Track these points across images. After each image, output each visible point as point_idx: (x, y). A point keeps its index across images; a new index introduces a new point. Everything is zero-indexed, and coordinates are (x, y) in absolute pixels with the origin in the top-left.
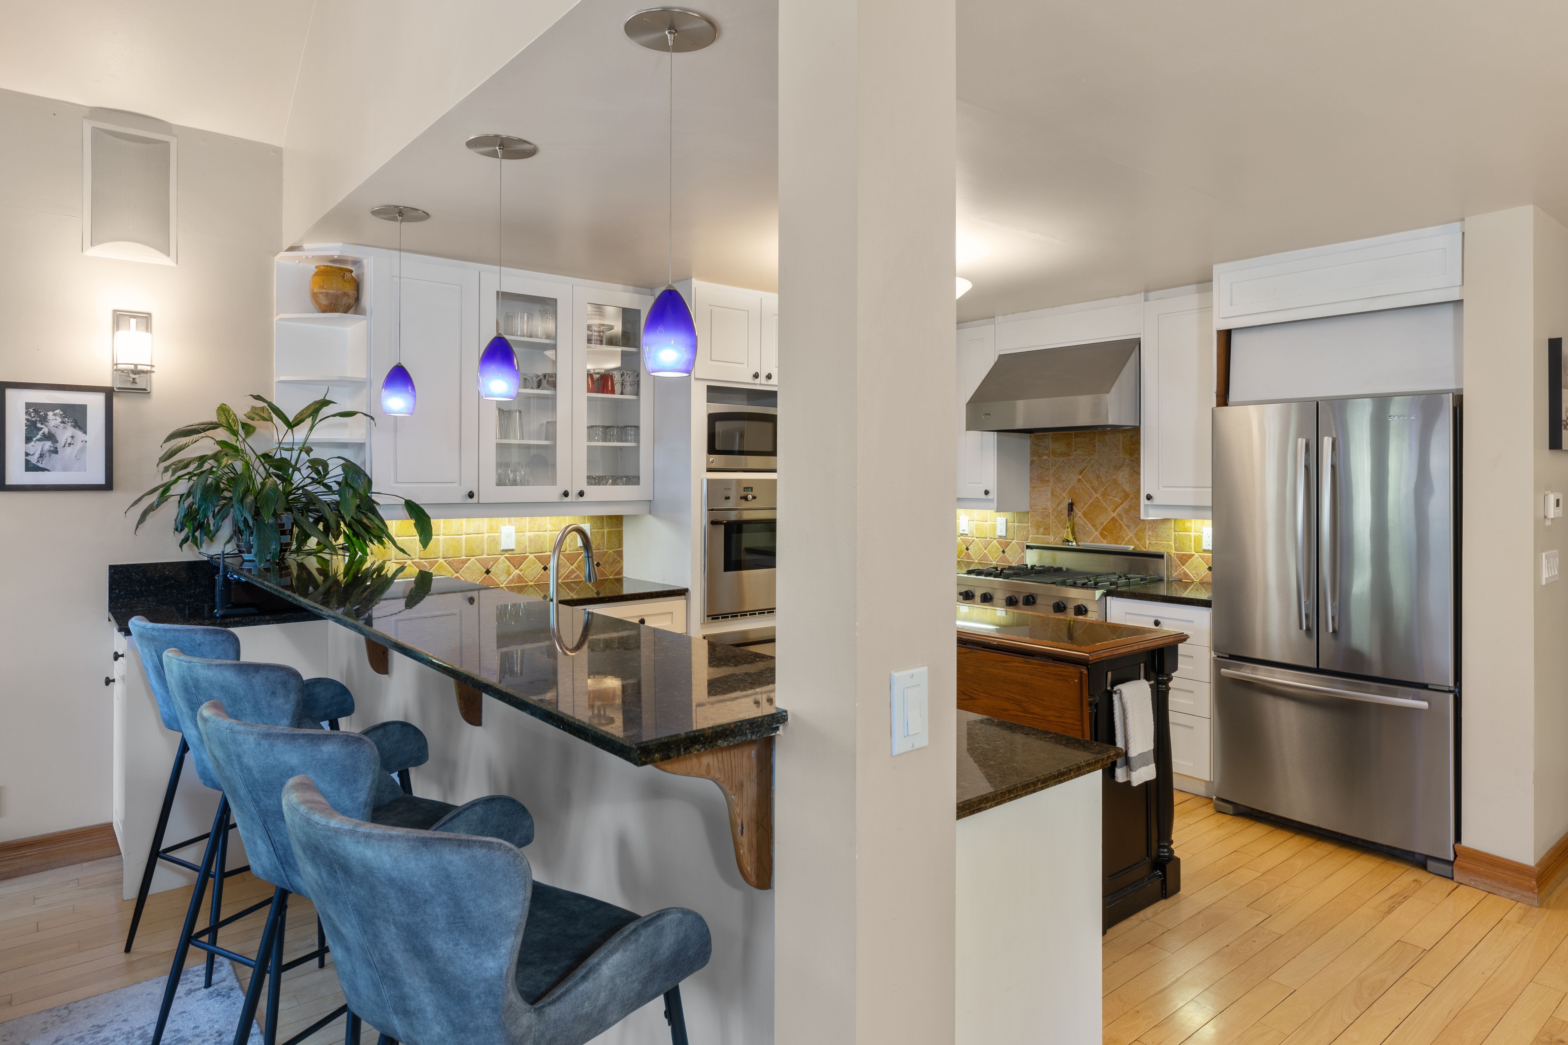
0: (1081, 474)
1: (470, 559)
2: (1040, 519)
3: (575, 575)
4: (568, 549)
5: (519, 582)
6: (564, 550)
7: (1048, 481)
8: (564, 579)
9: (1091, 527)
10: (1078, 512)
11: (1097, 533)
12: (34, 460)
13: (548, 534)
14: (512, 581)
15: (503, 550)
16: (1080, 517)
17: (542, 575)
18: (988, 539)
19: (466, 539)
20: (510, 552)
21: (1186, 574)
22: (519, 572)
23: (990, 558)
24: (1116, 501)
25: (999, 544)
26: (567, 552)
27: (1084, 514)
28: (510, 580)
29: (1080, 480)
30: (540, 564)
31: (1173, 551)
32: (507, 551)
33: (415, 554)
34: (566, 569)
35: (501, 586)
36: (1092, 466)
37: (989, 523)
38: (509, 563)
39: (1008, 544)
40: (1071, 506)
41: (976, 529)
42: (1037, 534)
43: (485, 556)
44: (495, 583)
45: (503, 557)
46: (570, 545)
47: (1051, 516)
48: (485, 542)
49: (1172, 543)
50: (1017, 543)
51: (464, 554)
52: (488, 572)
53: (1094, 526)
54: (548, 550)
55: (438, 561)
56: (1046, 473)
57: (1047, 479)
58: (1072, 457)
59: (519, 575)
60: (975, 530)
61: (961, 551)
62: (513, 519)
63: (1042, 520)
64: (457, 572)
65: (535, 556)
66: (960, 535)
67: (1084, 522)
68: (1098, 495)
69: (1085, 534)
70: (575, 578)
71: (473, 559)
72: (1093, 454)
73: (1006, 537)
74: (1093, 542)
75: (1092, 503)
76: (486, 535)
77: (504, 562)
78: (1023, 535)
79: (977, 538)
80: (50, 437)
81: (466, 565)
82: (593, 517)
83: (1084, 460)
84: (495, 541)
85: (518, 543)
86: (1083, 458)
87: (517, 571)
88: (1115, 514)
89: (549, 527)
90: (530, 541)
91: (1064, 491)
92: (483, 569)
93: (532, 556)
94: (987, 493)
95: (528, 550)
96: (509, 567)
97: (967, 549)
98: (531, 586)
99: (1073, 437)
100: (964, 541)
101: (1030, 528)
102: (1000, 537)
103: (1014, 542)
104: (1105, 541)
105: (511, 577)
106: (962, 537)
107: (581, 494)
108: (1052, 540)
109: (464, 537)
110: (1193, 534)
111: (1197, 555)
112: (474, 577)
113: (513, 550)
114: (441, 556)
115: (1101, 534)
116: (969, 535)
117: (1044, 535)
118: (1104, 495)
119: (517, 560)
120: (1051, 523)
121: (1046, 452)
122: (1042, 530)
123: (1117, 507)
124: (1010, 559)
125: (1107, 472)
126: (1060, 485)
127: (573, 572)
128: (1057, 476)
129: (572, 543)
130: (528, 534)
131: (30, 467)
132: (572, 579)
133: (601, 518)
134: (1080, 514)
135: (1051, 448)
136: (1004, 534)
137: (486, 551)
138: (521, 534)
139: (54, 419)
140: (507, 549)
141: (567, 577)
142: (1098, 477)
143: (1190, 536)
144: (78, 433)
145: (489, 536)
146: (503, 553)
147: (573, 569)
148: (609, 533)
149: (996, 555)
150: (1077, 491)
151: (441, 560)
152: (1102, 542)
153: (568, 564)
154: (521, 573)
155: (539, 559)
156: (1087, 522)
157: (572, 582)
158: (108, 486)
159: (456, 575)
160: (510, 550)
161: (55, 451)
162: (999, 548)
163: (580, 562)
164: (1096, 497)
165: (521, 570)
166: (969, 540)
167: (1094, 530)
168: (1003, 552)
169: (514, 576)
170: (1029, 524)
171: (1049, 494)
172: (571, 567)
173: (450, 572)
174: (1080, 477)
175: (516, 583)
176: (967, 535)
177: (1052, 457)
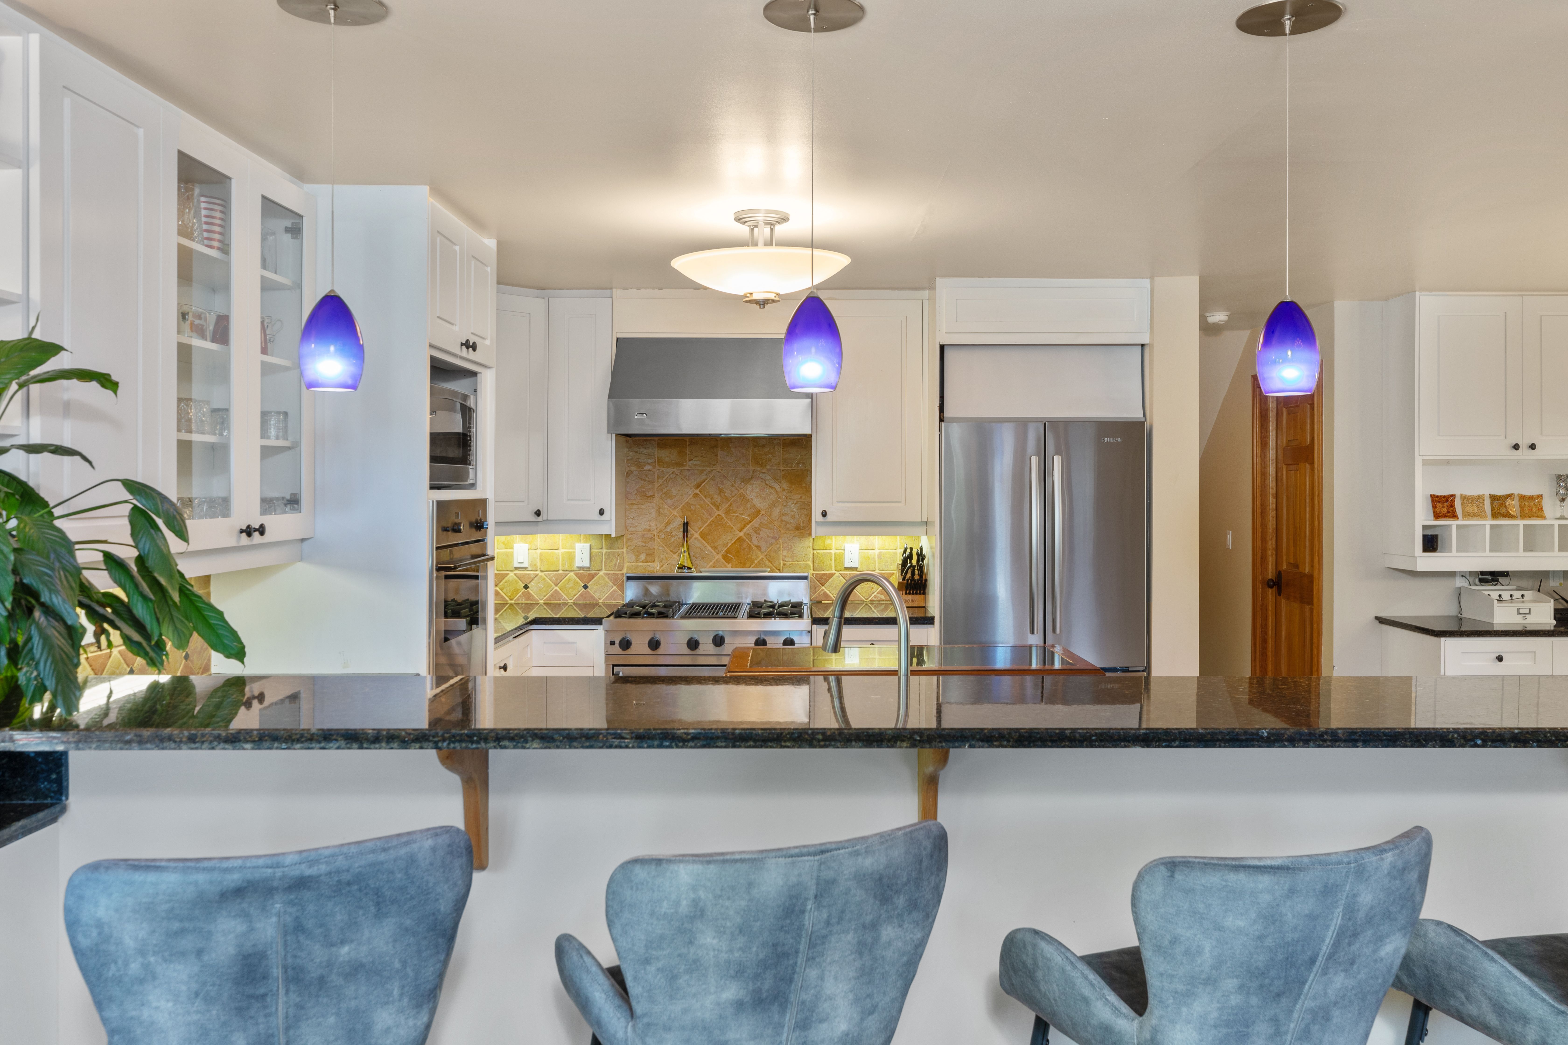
0: (698, 487)
2: (640, 544)
7: (653, 496)
9: (711, 549)
10: (695, 533)
11: (719, 557)
16: (697, 538)
18: (561, 572)
21: (826, 595)
23: (565, 596)
24: (744, 519)
25: (579, 578)
27: (703, 535)
29: (697, 494)
31: (812, 572)
36: (713, 479)
37: (561, 551)
39: (592, 577)
40: (686, 525)
41: (541, 559)
42: (637, 561)
47: (656, 538)
49: (810, 563)
50: (607, 575)
53: (715, 548)
56: (650, 487)
57: (650, 493)
58: (685, 468)
60: (538, 561)
61: (516, 591)
63: (644, 545)
66: (513, 569)
67: (703, 544)
68: (720, 513)
69: (703, 558)
72: (714, 465)
73: (589, 568)
74: (714, 567)
75: (712, 521)
78: (615, 564)
79: (542, 571)
83: (702, 472)
86: (701, 468)
88: (741, 534)
91: (675, 509)
97: (526, 587)
99: (688, 443)
100: (520, 578)
101: (625, 555)
102: (580, 568)
103: (601, 573)
104: (730, 565)
106: (517, 572)
108: (658, 568)
110: (833, 551)
111: (837, 574)
115: (725, 557)
116: (530, 569)
117: (647, 562)
118: (727, 512)
120: (656, 547)
121: (650, 461)
122: (643, 556)
123: (745, 526)
124: (596, 596)
125: (732, 486)
126: (669, 501)
128: (665, 490)
134: (697, 535)
135: (656, 456)
136: (586, 564)
142: (721, 491)
143: (831, 554)
149: (574, 592)
150: (693, 508)
152: (726, 567)
156: (706, 544)
162: (578, 583)
164: (718, 515)
166: (529, 574)
167: (715, 553)
168: (586, 587)
170: (624, 550)
171: (653, 512)
174: (697, 491)
176: (526, 568)
177: (657, 467)
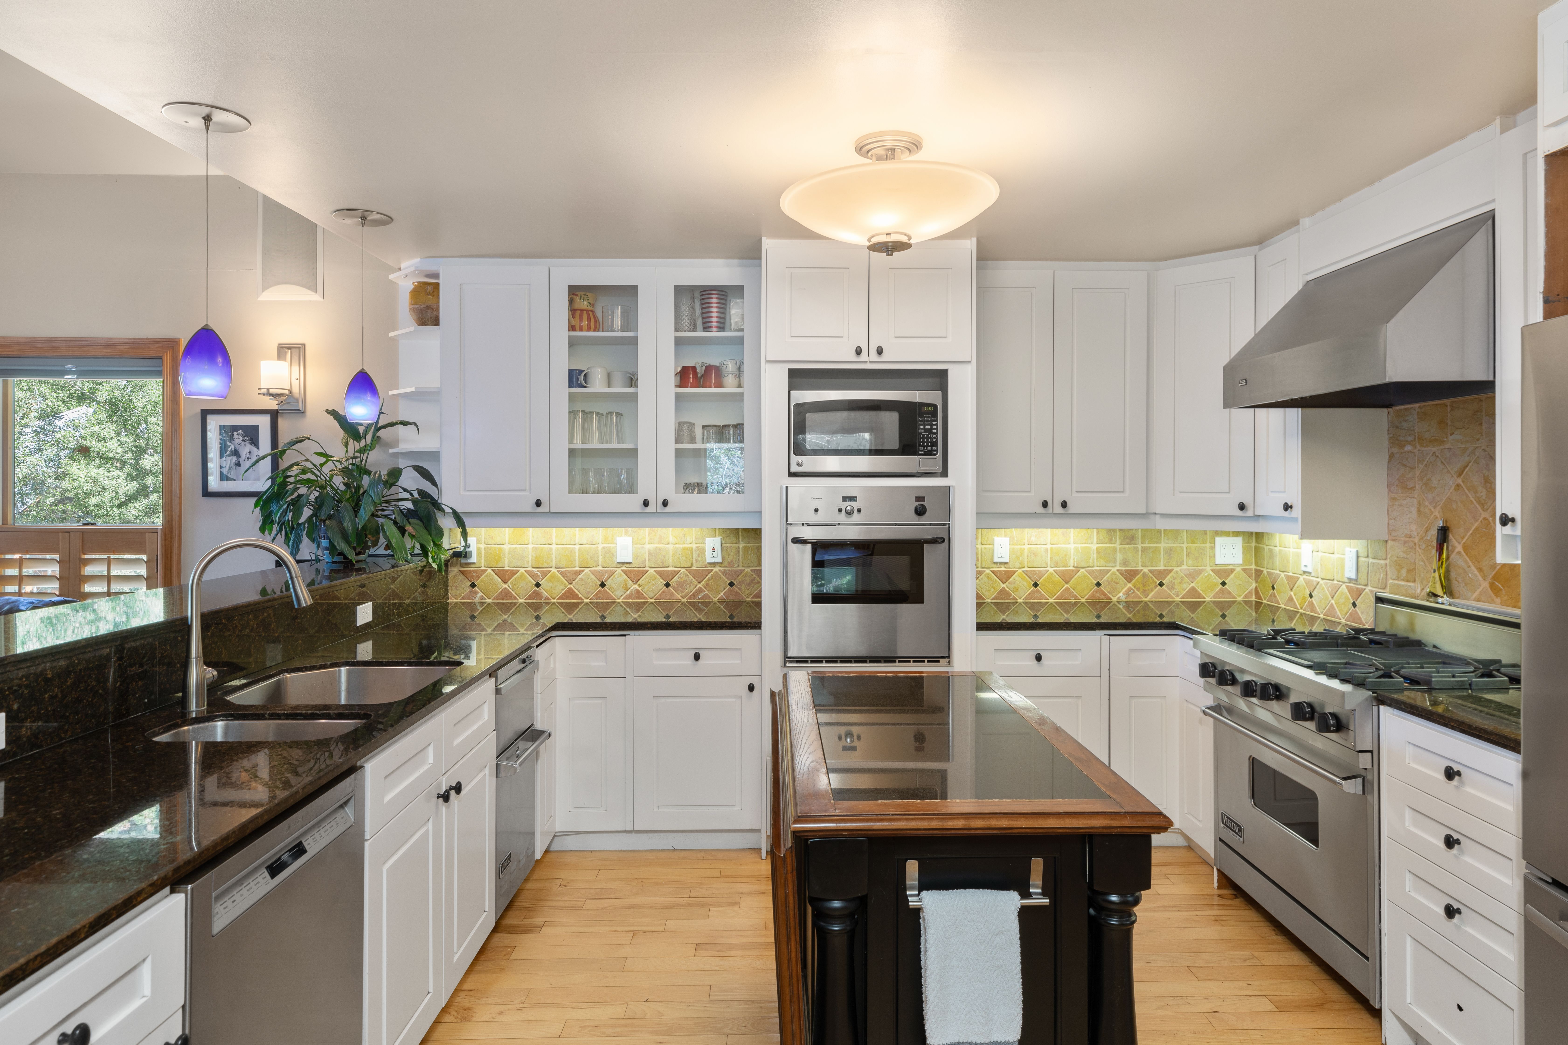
0: (1459, 475)
1: (583, 571)
2: (1402, 554)
3: (703, 594)
4: (695, 565)
5: (637, 598)
6: (690, 565)
7: (1413, 488)
8: (690, 598)
9: (1476, 572)
11: (1485, 585)
12: (225, 471)
13: (671, 547)
14: (629, 596)
15: (619, 563)
16: (1459, 553)
17: (663, 592)
18: (1335, 582)
19: (579, 549)
20: (627, 566)
22: (637, 588)
23: (1338, 613)
25: (1349, 591)
26: (694, 568)
27: (1465, 548)
28: (627, 595)
29: (1458, 485)
30: (661, 580)
32: (623, 563)
33: (528, 563)
34: (692, 587)
35: (618, 601)
36: (1476, 462)
37: (1336, 556)
38: (626, 577)
39: (1359, 593)
40: (1444, 534)
41: (1321, 565)
42: (1398, 579)
43: (600, 568)
44: (610, 597)
45: (619, 570)
46: (696, 561)
47: (1418, 549)
48: (600, 553)
51: (577, 565)
52: (603, 585)
53: (1480, 570)
54: (671, 565)
55: (550, 571)
56: (1410, 474)
57: (1411, 485)
58: (1447, 446)
59: (638, 590)
60: (1319, 566)
61: (1304, 598)
62: (630, 529)
63: (1405, 556)
64: (571, 584)
65: (655, 571)
66: (1302, 573)
67: (1466, 562)
68: (1486, 515)
69: (1466, 584)
70: (703, 598)
71: (587, 570)
72: (1478, 440)
73: (1356, 580)
74: (1479, 600)
75: (1477, 529)
76: (600, 546)
77: (621, 575)
78: (1379, 579)
79: (1322, 579)
80: (236, 453)
81: (580, 576)
82: (725, 530)
84: (610, 553)
85: (636, 556)
86: (1463, 446)
87: (636, 586)
89: (672, 539)
90: (650, 554)
91: (1435, 507)
92: (598, 582)
93: (652, 571)
94: (1287, 507)
95: (647, 564)
96: (626, 581)
97: (1311, 596)
98: (652, 603)
99: (1449, 409)
100: (1308, 583)
101: (1388, 568)
102: (1350, 580)
103: (1368, 589)
104: (1498, 600)
105: (628, 592)
106: (1305, 576)
107: (665, 503)
108: (1419, 591)
109: (577, 547)
112: (588, 590)
113: (630, 563)
114: (554, 565)
115: (1492, 585)
116: (1313, 574)
117: (1408, 581)
119: (635, 575)
120: (1417, 561)
121: (1410, 439)
122: (1404, 572)
124: (1362, 618)
126: (1430, 494)
127: (700, 591)
128: (1425, 479)
129: (700, 559)
130: (647, 546)
131: (223, 477)
132: (699, 599)
133: (736, 532)
134: (1459, 548)
135: (1417, 431)
136: (1353, 576)
137: (600, 563)
138: (640, 546)
139: (238, 438)
140: (623, 561)
141: (694, 596)
142: (1486, 480)
144: (254, 449)
145: (604, 547)
146: (619, 566)
147: (700, 588)
148: (745, 548)
149: (1346, 609)
150: (1455, 506)
151: (554, 570)
152: (1493, 602)
153: (695, 582)
154: (639, 589)
155: (660, 574)
156: (1470, 564)
157: (699, 602)
159: (569, 586)
160: (627, 563)
161: (238, 464)
162: (1348, 597)
163: (709, 580)
164: (1485, 519)
165: (640, 586)
166: (1312, 581)
167: (1481, 579)
168: (1354, 605)
169: (631, 592)
170: (1388, 561)
171: (1414, 510)
172: (699, 585)
173: (562, 582)
174: (1460, 481)
175: (633, 599)
176: (1310, 573)
177: (1418, 447)
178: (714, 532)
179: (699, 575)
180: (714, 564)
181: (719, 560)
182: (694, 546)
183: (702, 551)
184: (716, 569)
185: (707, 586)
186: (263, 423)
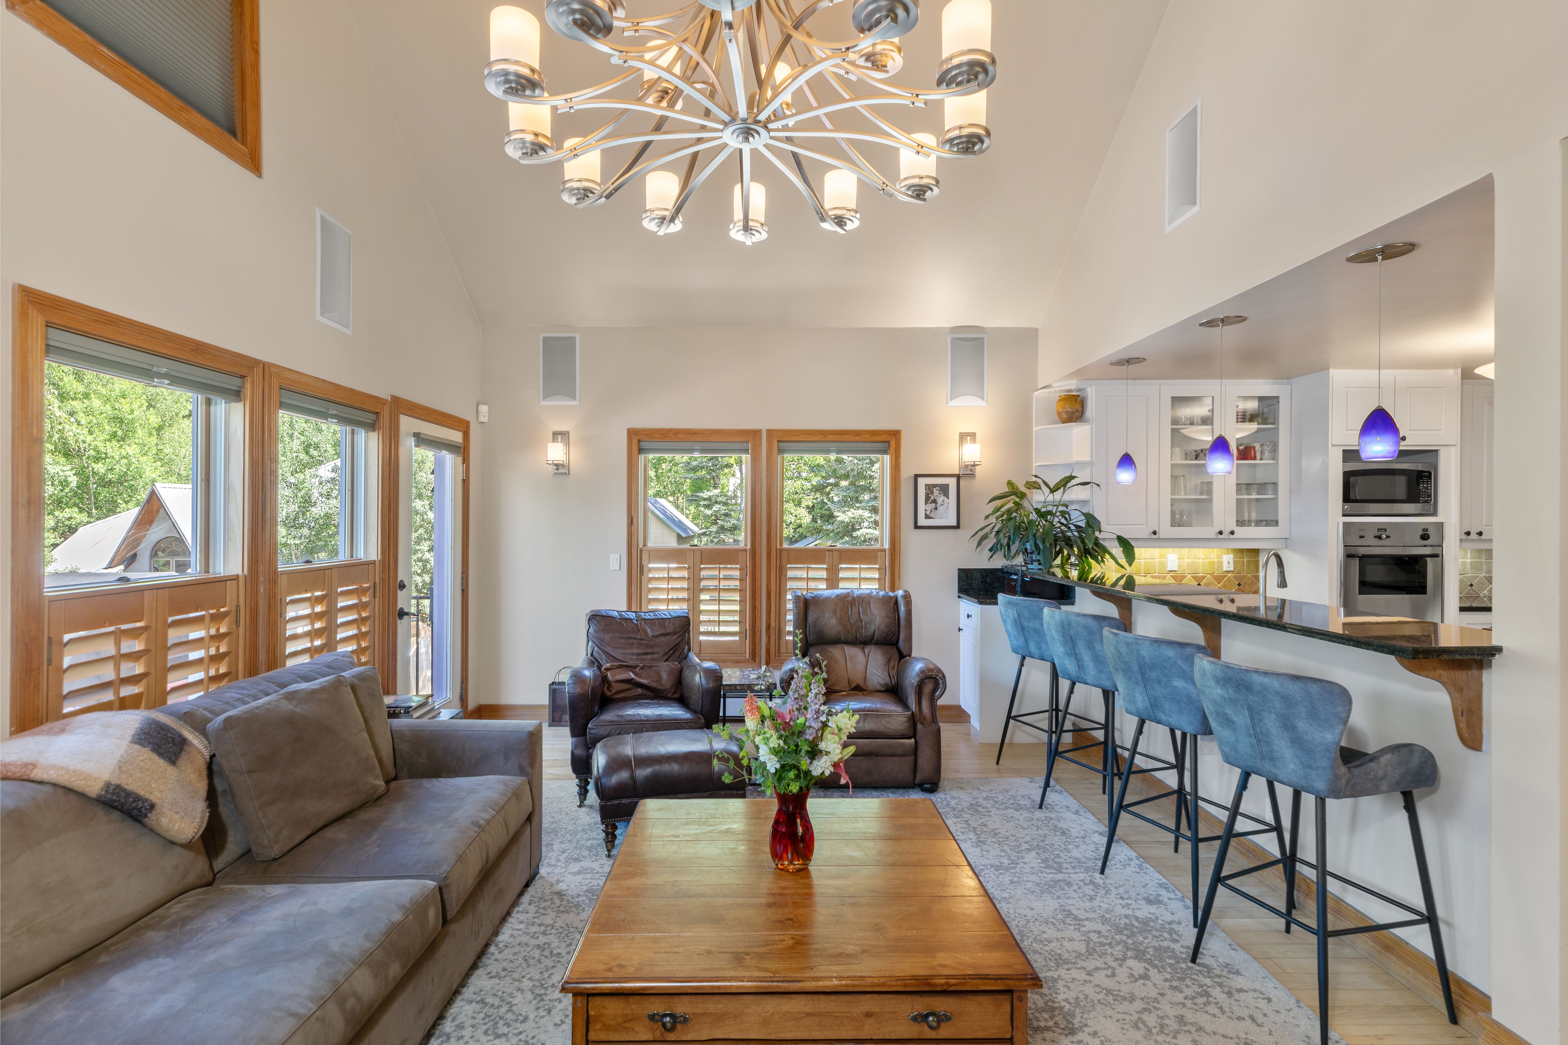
1: (1146, 576)
4: (1216, 572)
6: (1213, 573)
12: (928, 513)
13: (1201, 561)
15: (1169, 571)
20: (1174, 573)
26: (1216, 575)
30: (1195, 582)
38: (1173, 579)
43: (1156, 574)
45: (1169, 576)
48: (1160, 565)
54: (1201, 572)
62: (1176, 550)
65: (1191, 576)
71: (1148, 576)
76: (1157, 560)
77: (1170, 579)
80: (935, 501)
82: (1235, 550)
84: (1163, 564)
85: (1179, 566)
87: (1180, 584)
89: (1202, 556)
90: (1188, 565)
93: (1189, 576)
95: (1187, 572)
96: (1173, 582)
107: (1232, 533)
109: (1143, 561)
113: (1176, 571)
114: (1140, 571)
119: (1179, 578)
129: (1219, 569)
130: (1187, 560)
131: (928, 517)
133: (1242, 551)
137: (1157, 571)
138: (1182, 560)
139: (936, 492)
140: (1172, 570)
144: (946, 499)
145: (1160, 561)
146: (1169, 573)
147: (1219, 587)
148: (1248, 562)
153: (1216, 583)
155: (1194, 578)
158: (958, 527)
160: (1174, 571)
161: (936, 509)
163: (1225, 582)
165: (1182, 583)
172: (1218, 585)
178: (1228, 551)
179: (1219, 579)
180: (1228, 572)
181: (1232, 569)
182: (1216, 560)
183: (1221, 564)
184: (1230, 575)
185: (1224, 586)
186: (952, 482)
